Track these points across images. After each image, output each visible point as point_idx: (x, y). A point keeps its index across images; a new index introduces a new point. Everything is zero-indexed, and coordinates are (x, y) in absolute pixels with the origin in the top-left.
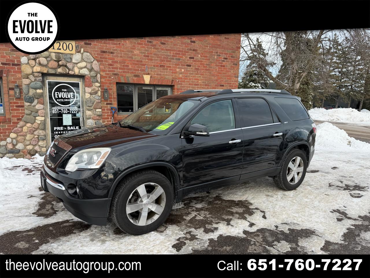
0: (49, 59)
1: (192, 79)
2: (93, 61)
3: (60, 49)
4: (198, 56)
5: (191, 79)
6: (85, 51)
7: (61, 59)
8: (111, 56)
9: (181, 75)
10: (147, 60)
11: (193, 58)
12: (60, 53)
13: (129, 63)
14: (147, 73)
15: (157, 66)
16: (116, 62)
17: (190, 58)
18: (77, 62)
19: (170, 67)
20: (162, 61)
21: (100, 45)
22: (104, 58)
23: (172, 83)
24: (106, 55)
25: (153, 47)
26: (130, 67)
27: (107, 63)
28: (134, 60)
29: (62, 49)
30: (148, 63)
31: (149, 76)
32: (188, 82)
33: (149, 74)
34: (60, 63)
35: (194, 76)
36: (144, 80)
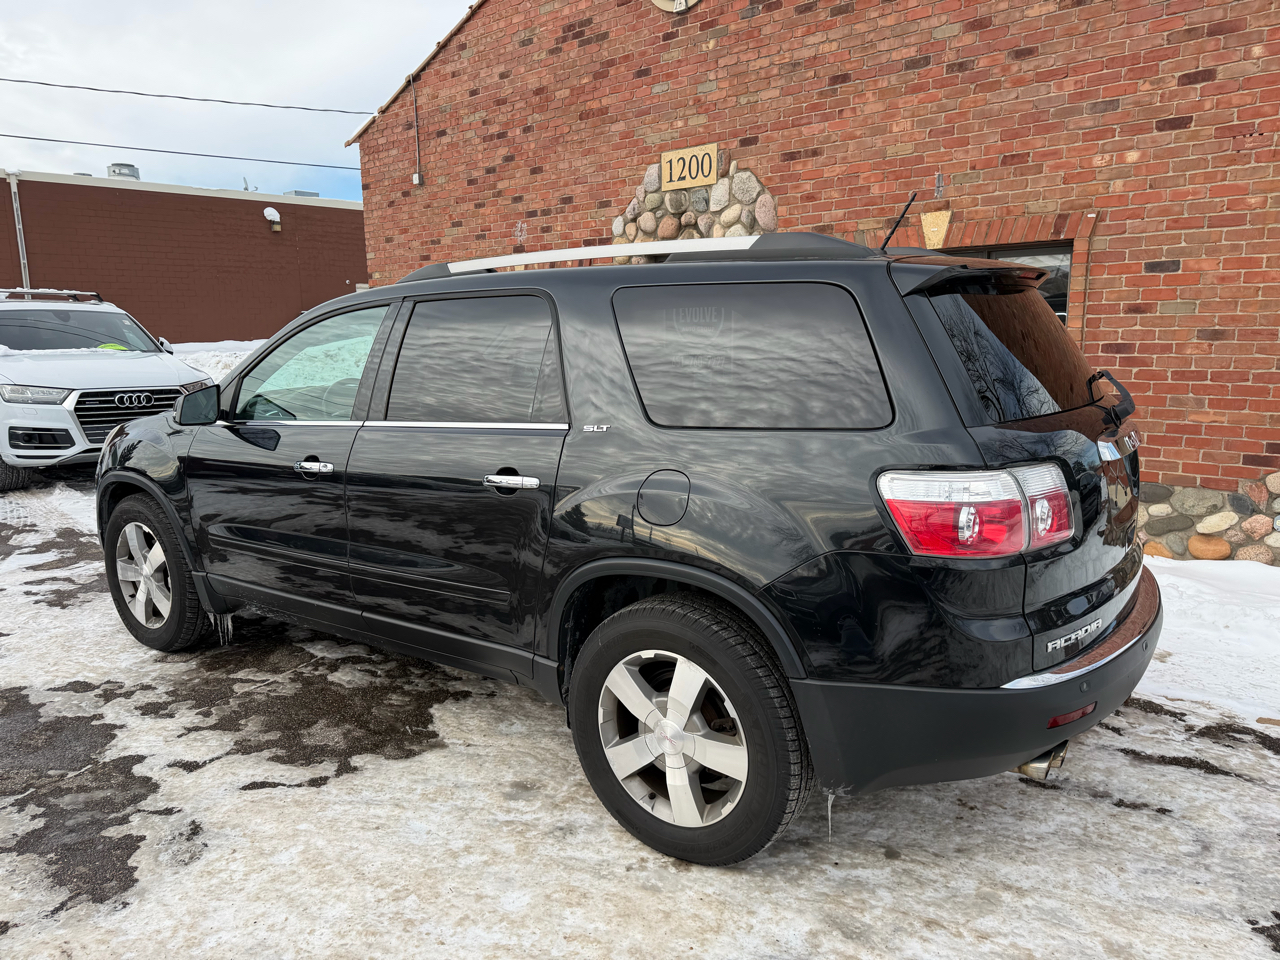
0: (659, 213)
1: (1195, 193)
2: (759, 195)
3: (684, 178)
4: (1247, 56)
5: (1188, 193)
6: (740, 166)
7: (683, 208)
8: (812, 164)
9: (1119, 183)
10: (943, 150)
11: (1208, 75)
12: (685, 189)
13: (869, 177)
14: (939, 205)
15: (988, 164)
16: (827, 184)
17: (1189, 79)
18: (719, 209)
19: (1056, 154)
20: (1016, 135)
21: (782, 136)
22: (791, 178)
23: (1057, 232)
24: (798, 167)
25: (972, 87)
26: (875, 190)
27: (799, 195)
28: (890, 163)
29: (688, 176)
30: (946, 158)
31: (944, 217)
32: (1165, 212)
33: (946, 206)
34: (683, 219)
35: (1209, 177)
36: (921, 237)
